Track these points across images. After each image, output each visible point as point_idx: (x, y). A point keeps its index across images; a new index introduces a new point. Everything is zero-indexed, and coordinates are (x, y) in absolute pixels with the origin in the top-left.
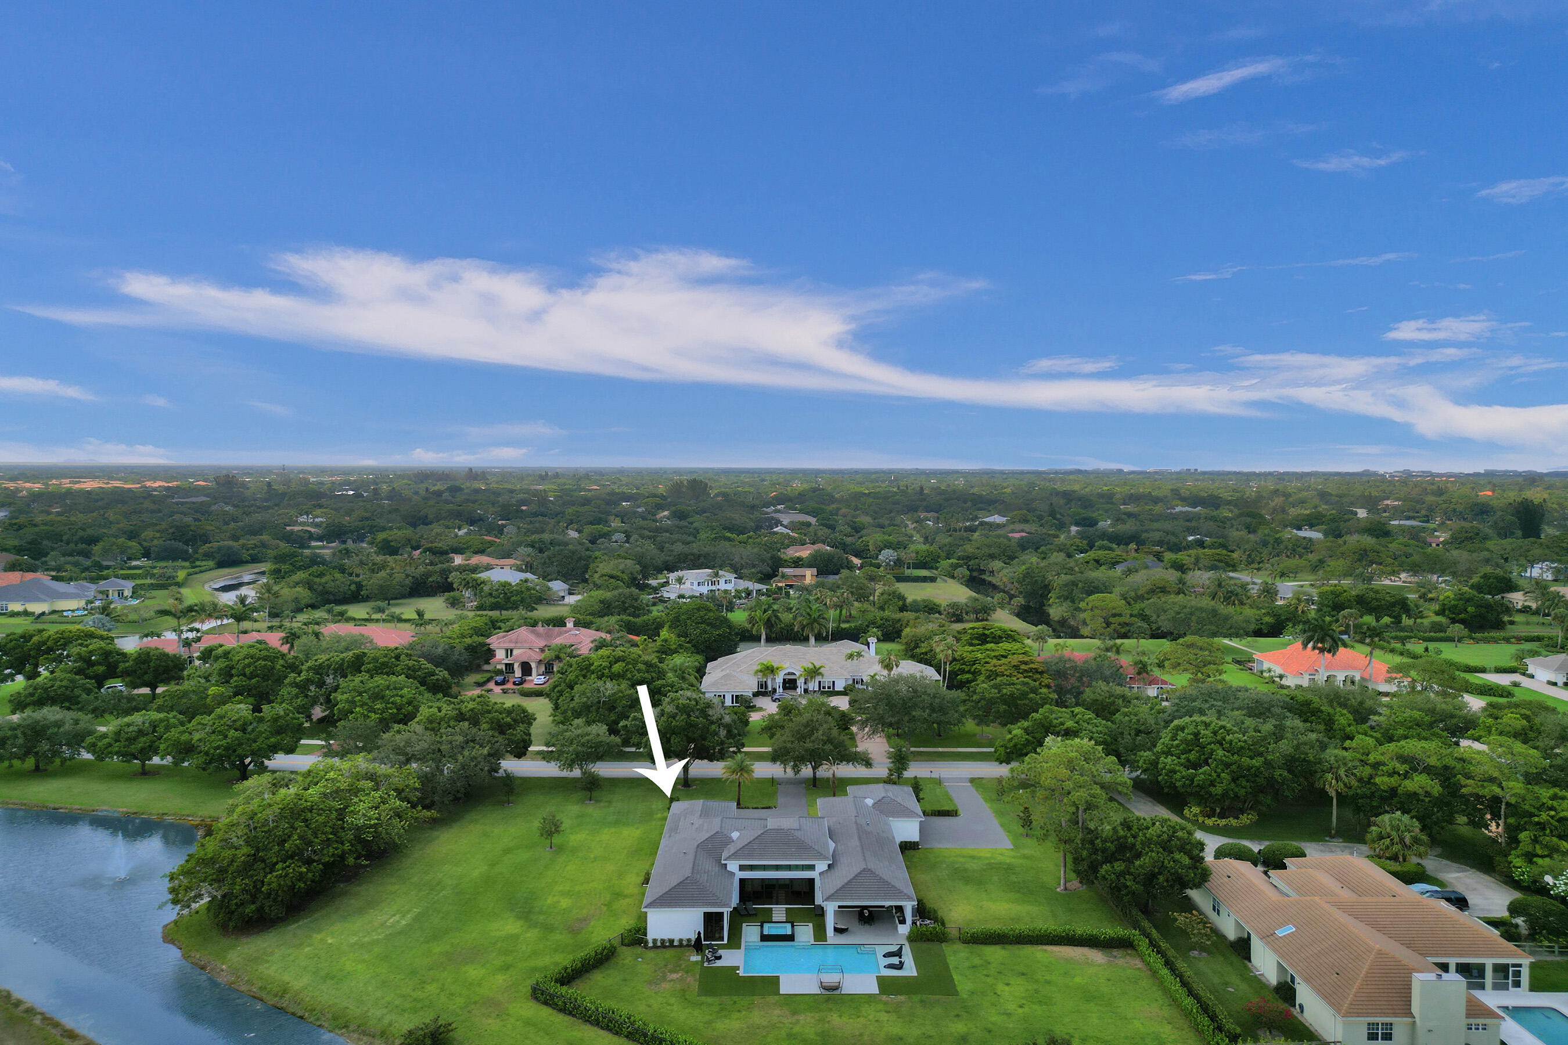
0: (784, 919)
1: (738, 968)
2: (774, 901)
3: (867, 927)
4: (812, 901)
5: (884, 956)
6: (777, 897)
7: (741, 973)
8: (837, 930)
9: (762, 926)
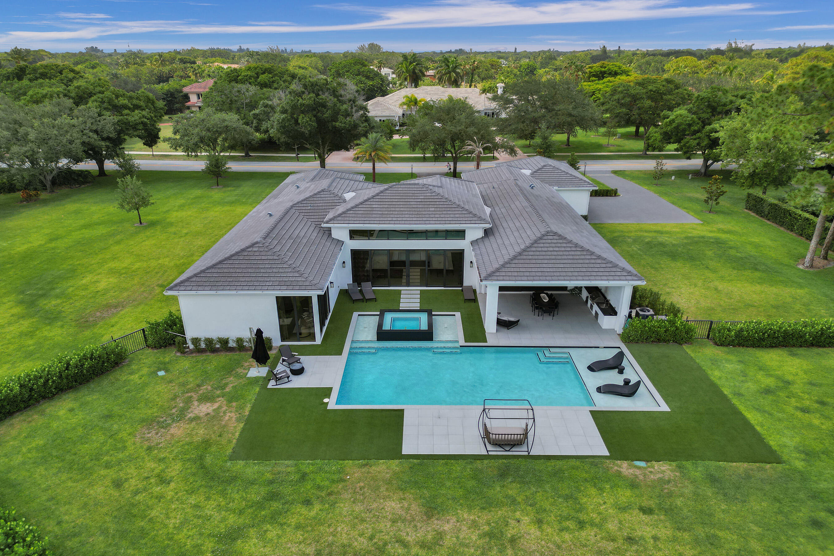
0: (417, 306)
1: (327, 392)
2: (404, 281)
3: (548, 318)
4: (460, 282)
5: (591, 368)
6: (408, 276)
7: (332, 403)
8: (502, 324)
9: (382, 316)
